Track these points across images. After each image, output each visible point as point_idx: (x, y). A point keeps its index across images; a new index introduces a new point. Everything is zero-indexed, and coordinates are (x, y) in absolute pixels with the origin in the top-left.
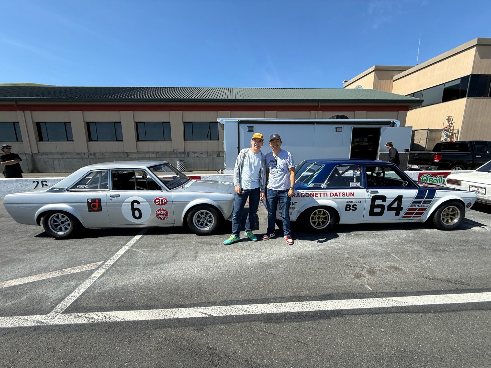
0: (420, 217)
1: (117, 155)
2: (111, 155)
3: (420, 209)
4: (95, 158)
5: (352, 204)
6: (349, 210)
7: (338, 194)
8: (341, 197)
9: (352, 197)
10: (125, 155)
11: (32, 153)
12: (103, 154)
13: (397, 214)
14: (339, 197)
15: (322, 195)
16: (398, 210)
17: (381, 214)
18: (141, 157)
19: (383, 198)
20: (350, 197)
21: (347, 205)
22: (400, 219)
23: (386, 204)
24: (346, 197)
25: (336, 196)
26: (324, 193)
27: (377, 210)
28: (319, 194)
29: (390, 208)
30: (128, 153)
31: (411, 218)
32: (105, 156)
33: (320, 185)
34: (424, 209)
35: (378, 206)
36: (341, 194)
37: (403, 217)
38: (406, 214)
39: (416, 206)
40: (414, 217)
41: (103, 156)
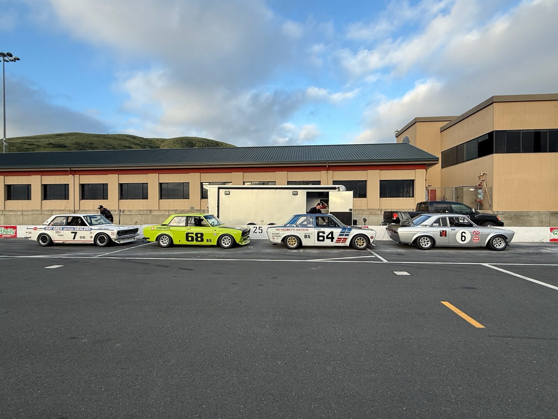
0: (345, 243)
1: (142, 213)
2: (136, 212)
3: (344, 239)
4: (123, 215)
5: (308, 235)
6: (307, 237)
7: (301, 230)
8: (302, 231)
9: (307, 231)
10: (149, 212)
11: (74, 210)
12: (130, 211)
13: (332, 241)
14: (301, 231)
15: (293, 230)
16: (332, 239)
17: (323, 240)
18: (161, 214)
19: (324, 233)
20: (306, 231)
21: (305, 235)
22: (334, 244)
23: (325, 235)
24: (304, 231)
25: (299, 231)
26: (293, 229)
27: (321, 238)
28: (291, 230)
29: (327, 238)
30: (151, 210)
31: (340, 243)
32: (132, 213)
33: (292, 225)
34: (346, 239)
35: (321, 236)
36: (302, 230)
37: (336, 242)
38: (337, 241)
39: (341, 237)
40: (341, 243)
41: (130, 213)
